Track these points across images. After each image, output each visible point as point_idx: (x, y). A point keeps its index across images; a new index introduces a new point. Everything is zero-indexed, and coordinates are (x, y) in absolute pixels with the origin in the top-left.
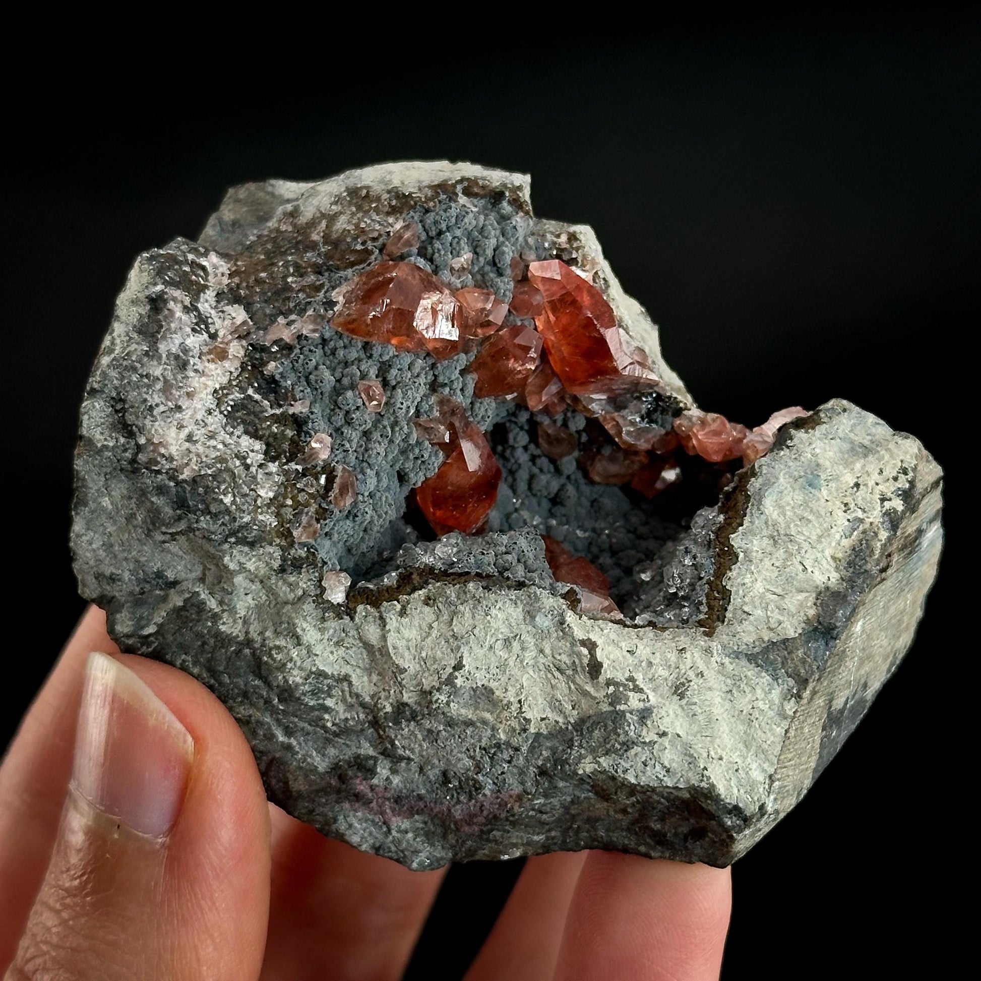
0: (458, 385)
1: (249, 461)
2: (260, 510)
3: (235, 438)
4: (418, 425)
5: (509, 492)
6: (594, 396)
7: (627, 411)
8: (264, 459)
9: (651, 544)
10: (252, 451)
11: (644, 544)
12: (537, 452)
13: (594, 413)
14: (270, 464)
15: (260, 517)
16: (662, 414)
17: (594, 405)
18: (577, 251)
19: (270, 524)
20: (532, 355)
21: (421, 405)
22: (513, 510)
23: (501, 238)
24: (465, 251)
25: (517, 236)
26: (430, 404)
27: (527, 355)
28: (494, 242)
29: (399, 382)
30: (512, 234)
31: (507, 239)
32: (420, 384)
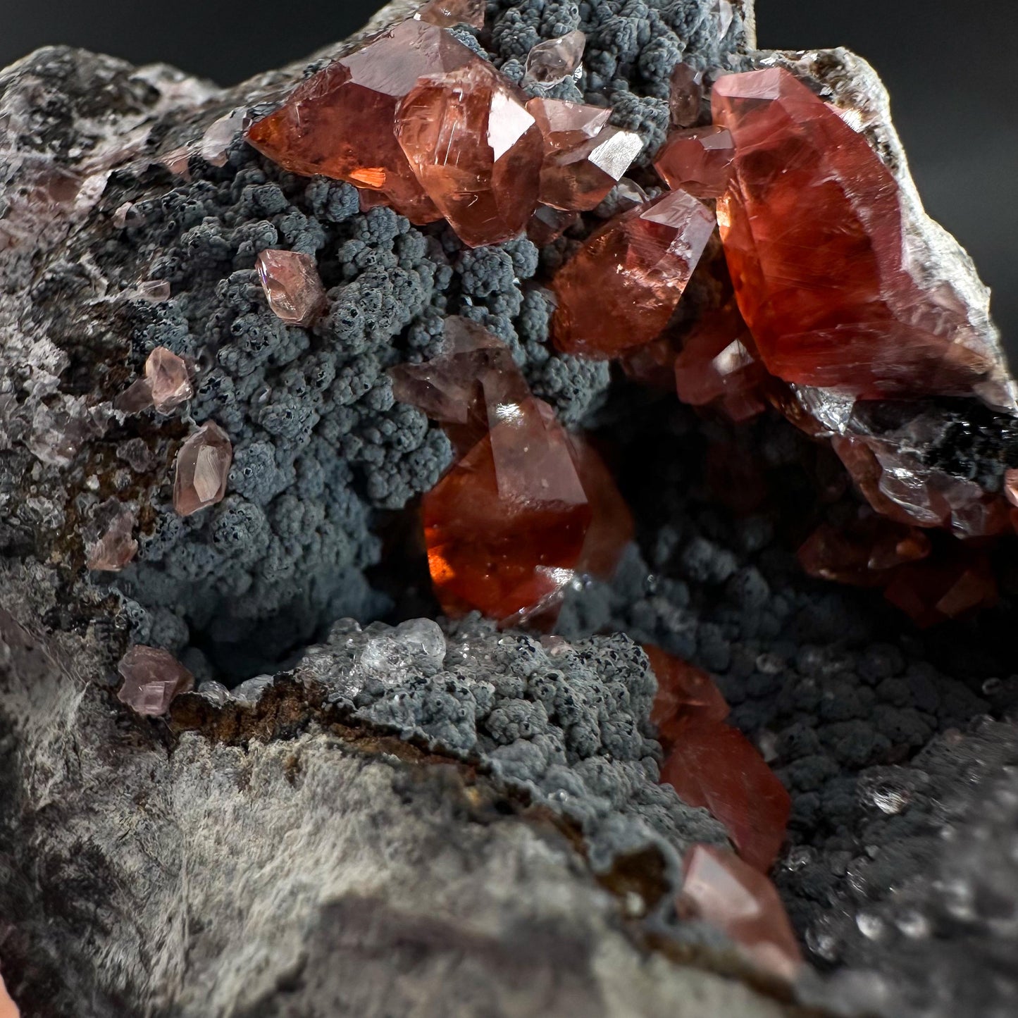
0: (509, 308)
1: (26, 384)
2: (33, 489)
3: (28, 339)
4: (403, 376)
7: (899, 433)
8: (59, 388)
9: (910, 723)
10: (42, 367)
11: (892, 717)
13: (822, 425)
14: (69, 400)
15: (32, 503)
18: (833, 86)
19: (49, 522)
20: (678, 252)
21: (414, 332)
22: (643, 594)
23: (661, 24)
24: (568, 27)
25: (698, 23)
26: (433, 332)
27: (668, 251)
28: (642, 25)
29: (361, 270)
30: (687, 16)
31: (675, 28)
32: (410, 283)
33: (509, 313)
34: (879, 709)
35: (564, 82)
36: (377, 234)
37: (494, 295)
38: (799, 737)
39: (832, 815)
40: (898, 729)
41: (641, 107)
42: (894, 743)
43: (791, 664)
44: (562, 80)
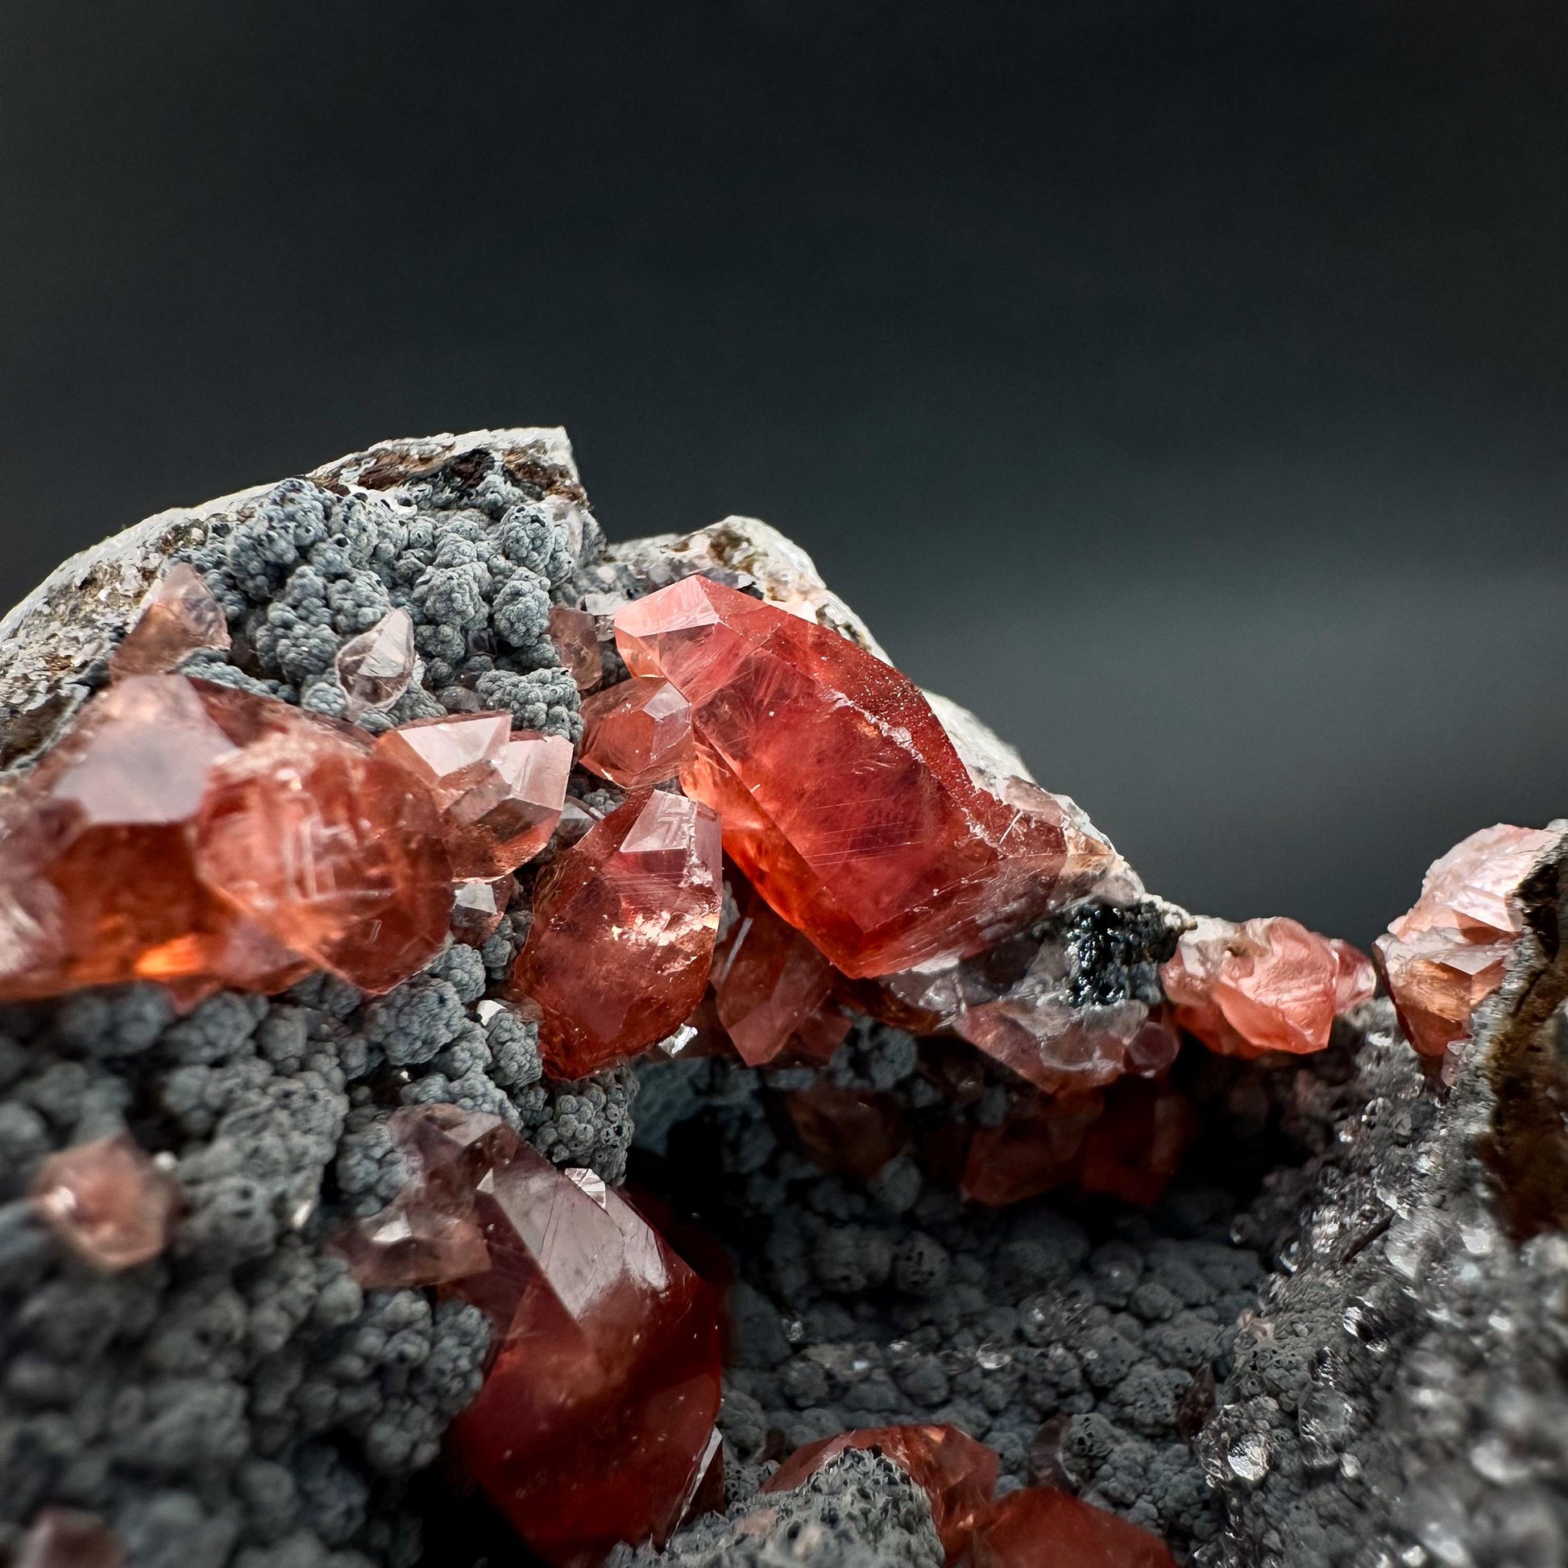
0: (475, 1059)
5: (765, 1307)
6: (926, 967)
7: (1029, 981)
12: (808, 1170)
13: (937, 1017)
16: (1127, 961)
17: (930, 993)
18: (748, 569)
20: (696, 881)
21: (348, 1168)
22: (788, 1352)
23: (501, 562)
24: (378, 609)
25: (550, 547)
26: (378, 1153)
27: (682, 885)
28: (479, 573)
29: (219, 1113)
30: (533, 540)
31: (521, 561)
32: (314, 1098)
33: (480, 1066)
34: (1150, 1335)
35: (408, 692)
36: (223, 1042)
37: (446, 1048)
38: (1090, 1435)
39: (1178, 1514)
40: (1189, 1350)
41: (537, 691)
42: (1192, 1371)
43: (1020, 1336)
44: (404, 689)
